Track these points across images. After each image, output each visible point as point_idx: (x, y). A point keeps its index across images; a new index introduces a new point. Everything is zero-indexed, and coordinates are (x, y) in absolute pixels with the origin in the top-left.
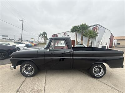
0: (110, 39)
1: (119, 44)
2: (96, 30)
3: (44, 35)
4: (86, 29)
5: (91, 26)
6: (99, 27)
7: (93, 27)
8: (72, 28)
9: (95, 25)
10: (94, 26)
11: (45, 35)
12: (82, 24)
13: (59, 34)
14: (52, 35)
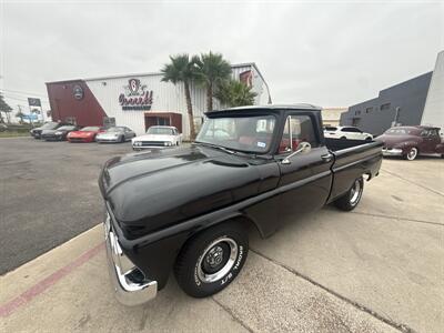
2: (248, 84)
4: (223, 76)
6: (256, 74)
7: (241, 71)
9: (246, 66)
10: (245, 70)
12: (208, 53)
13: (100, 83)
14: (48, 84)
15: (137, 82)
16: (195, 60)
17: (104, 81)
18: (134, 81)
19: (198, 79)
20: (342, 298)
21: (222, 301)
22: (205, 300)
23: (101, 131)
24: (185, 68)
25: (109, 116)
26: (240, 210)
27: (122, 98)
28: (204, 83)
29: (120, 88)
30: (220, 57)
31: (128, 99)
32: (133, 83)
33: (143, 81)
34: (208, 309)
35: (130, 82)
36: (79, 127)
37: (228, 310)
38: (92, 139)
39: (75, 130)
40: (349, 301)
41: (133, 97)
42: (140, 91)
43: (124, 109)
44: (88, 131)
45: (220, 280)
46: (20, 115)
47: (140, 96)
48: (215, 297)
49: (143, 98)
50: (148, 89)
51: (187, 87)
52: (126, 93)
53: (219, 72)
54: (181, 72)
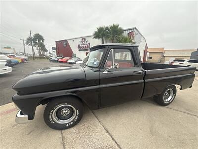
0: (144, 51)
1: (151, 58)
2: (132, 38)
3: (37, 40)
4: (119, 35)
5: (125, 30)
6: (137, 32)
7: (128, 32)
8: (96, 30)
9: (131, 29)
10: (130, 31)
11: (39, 41)
12: (113, 25)
13: (72, 41)
14: (56, 42)
15: (85, 39)
16: (107, 28)
17: (73, 40)
18: (84, 39)
19: (107, 36)
21: (64, 133)
22: (58, 131)
23: (70, 59)
24: (102, 32)
25: (74, 53)
27: (79, 46)
28: (110, 38)
29: (78, 42)
31: (81, 46)
33: (87, 39)
34: (56, 135)
35: (82, 39)
36: (63, 57)
37: (63, 138)
38: (66, 62)
41: (83, 46)
42: (85, 43)
43: (79, 50)
44: (65, 59)
45: (67, 124)
46: (50, 53)
48: (63, 131)
49: (86, 46)
50: (88, 42)
52: (80, 44)
53: (117, 33)
54: (100, 34)
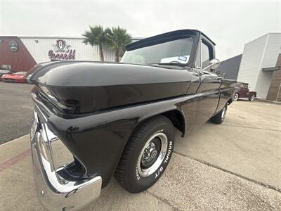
15: (64, 43)
16: (108, 31)
17: (37, 39)
18: (61, 42)
20: (250, 180)
21: (157, 194)
24: (100, 35)
26: (176, 105)
27: (51, 53)
28: (114, 47)
30: (125, 31)
31: (56, 54)
32: (60, 43)
33: (68, 42)
35: (58, 42)
36: (13, 71)
37: (165, 201)
39: (9, 74)
40: (256, 182)
41: (60, 53)
42: (65, 49)
44: (21, 75)
45: (154, 174)
47: (66, 52)
49: (68, 54)
51: (101, 49)
52: (54, 50)
53: (124, 40)
54: (97, 38)
